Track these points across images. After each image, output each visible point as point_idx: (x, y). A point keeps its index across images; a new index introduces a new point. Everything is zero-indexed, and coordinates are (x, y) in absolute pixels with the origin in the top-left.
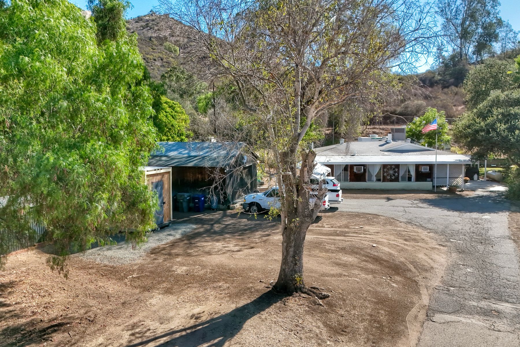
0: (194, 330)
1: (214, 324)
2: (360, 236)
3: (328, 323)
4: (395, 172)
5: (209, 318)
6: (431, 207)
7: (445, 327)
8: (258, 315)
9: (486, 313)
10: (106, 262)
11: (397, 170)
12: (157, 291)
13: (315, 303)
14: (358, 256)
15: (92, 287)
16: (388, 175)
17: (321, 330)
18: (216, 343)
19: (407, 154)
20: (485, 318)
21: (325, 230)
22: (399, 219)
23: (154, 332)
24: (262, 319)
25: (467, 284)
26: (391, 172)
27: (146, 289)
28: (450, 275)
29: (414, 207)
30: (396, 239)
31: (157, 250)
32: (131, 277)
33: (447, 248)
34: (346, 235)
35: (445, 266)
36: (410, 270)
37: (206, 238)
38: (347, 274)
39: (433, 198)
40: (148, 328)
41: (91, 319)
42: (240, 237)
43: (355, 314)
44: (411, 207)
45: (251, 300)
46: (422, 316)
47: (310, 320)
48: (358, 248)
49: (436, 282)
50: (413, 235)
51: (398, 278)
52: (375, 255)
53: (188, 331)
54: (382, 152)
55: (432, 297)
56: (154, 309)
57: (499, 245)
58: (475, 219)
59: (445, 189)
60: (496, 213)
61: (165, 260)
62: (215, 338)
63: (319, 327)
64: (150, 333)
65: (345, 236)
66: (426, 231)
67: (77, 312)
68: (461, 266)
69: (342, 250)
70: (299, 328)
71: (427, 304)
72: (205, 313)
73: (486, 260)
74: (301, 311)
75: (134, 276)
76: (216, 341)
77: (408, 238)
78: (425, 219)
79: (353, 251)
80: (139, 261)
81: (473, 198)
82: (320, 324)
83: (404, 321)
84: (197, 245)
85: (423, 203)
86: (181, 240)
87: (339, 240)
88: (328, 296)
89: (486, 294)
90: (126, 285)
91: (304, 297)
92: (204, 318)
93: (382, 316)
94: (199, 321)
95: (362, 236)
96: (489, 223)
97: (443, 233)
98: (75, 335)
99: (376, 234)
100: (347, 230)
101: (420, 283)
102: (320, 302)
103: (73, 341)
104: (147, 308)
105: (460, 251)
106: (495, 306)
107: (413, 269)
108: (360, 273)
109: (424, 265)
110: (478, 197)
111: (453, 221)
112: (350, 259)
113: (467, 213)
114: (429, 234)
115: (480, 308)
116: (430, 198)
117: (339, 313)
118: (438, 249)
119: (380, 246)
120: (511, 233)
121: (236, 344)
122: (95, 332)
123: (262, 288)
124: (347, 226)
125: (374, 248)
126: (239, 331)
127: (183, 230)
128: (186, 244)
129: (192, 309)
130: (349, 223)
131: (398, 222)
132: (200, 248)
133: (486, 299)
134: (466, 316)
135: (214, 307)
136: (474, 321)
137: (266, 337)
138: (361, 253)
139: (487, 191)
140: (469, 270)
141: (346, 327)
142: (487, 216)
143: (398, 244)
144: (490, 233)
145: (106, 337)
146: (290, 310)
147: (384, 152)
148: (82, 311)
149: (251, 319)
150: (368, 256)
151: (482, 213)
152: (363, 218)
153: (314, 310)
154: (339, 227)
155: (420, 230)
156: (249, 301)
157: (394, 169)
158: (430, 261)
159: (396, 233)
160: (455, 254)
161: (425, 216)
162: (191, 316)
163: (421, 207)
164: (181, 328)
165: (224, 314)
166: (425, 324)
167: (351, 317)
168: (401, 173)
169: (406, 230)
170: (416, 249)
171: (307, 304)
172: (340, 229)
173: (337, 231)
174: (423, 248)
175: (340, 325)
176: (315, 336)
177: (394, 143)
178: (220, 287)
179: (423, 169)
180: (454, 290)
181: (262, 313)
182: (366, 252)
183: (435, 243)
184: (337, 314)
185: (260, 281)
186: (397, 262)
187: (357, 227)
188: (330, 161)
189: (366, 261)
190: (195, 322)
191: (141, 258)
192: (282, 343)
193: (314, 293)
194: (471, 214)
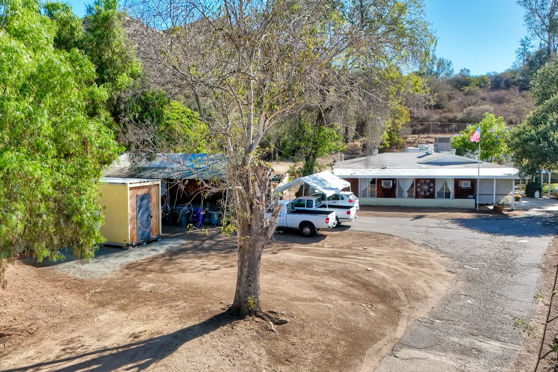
0: (126, 349)
1: (150, 344)
2: (359, 258)
3: (273, 350)
4: (430, 187)
5: (148, 338)
6: (461, 228)
7: (406, 364)
8: (200, 338)
9: (464, 351)
10: (78, 276)
11: (432, 185)
12: (112, 308)
13: (267, 329)
14: (345, 280)
15: (50, 300)
16: (422, 191)
17: (261, 358)
18: (142, 364)
19: (448, 166)
20: (459, 357)
21: (322, 250)
22: (414, 241)
23: (87, 349)
24: (202, 342)
25: (459, 317)
26: (426, 187)
27: (103, 305)
28: (444, 306)
29: (441, 227)
30: (399, 263)
31: (134, 265)
32: (94, 291)
33: (455, 275)
34: (344, 256)
35: (443, 295)
36: (399, 299)
37: (190, 255)
38: (321, 299)
39: (470, 218)
40: (83, 344)
41: (32, 332)
42: (225, 255)
43: (309, 343)
44: (436, 227)
45: (200, 321)
46: (386, 350)
47: (254, 346)
48: (349, 271)
49: (422, 312)
50: (421, 259)
51: (381, 307)
52: (365, 280)
53: (120, 350)
54: (419, 164)
55: (409, 329)
56: (99, 325)
57: (521, 274)
58: (508, 243)
59: (491, 207)
60: (538, 236)
61: (136, 275)
62: (142, 360)
63: (260, 355)
64: (82, 349)
65: (341, 257)
66: (440, 256)
67: (22, 323)
68: (462, 296)
69: (331, 272)
70: (237, 354)
71: (399, 337)
72: (147, 332)
73: (496, 291)
74: (247, 336)
75: (97, 291)
76: (143, 362)
77: (414, 262)
78: (445, 242)
79: (342, 274)
80: (110, 276)
81: (520, 219)
82: (263, 352)
83: (363, 354)
84: (177, 261)
85: (453, 223)
86: (163, 256)
87: (333, 262)
88: (286, 322)
89: (476, 329)
90: (85, 299)
91: (257, 322)
92: (143, 338)
93: (340, 347)
94: (137, 340)
95: (361, 258)
96: (523, 249)
97: (460, 258)
98: (10, 347)
99: (378, 256)
100: (347, 251)
101: (404, 313)
102: (273, 327)
103: (5, 353)
104: (93, 324)
105: (471, 279)
106: (480, 343)
107: (403, 297)
108: (338, 299)
109: (418, 294)
110: (527, 217)
111: (479, 244)
112: (335, 283)
113: (502, 235)
114: (442, 259)
115: (461, 345)
116: (466, 218)
117: (291, 340)
118: (444, 276)
119: (375, 270)
120: (544, 260)
121: (161, 366)
122: (29, 345)
123: (218, 309)
124: (349, 247)
125: (368, 272)
126: (171, 353)
127: (170, 245)
128: (166, 260)
129: (137, 328)
130: (354, 243)
131: (412, 244)
132: (178, 265)
133: (473, 335)
134: (438, 353)
135: (159, 326)
136: (444, 359)
137: (197, 362)
138: (350, 277)
139: (543, 211)
140: (469, 301)
141: (292, 356)
142: (525, 240)
143: (398, 269)
144: (519, 259)
145: (37, 350)
146: (236, 334)
147: (421, 164)
148: (28, 323)
149: (191, 341)
150: (356, 281)
151: (519, 237)
152: (373, 238)
153: (262, 336)
154: (340, 248)
155: (433, 254)
156: (197, 323)
157: (429, 184)
158: (427, 289)
159: (403, 256)
160: (462, 282)
161: (447, 238)
162: (131, 335)
163: (448, 228)
164: (116, 346)
165: (166, 334)
166: (385, 359)
167: (303, 346)
168: (438, 189)
169: (416, 253)
170: (418, 275)
171: (257, 329)
172: (339, 250)
173: (335, 252)
174: (427, 274)
175: (286, 353)
176: (252, 364)
177: (436, 154)
178: (177, 306)
179: (463, 185)
180: (439, 323)
181: (205, 335)
182: (357, 276)
183: (443, 268)
184: (288, 342)
185: (220, 303)
186: (388, 289)
187: (360, 248)
188: (354, 175)
189: (352, 286)
190: (132, 341)
191: (114, 273)
192: (210, 369)
193: (269, 317)
194: (507, 237)
